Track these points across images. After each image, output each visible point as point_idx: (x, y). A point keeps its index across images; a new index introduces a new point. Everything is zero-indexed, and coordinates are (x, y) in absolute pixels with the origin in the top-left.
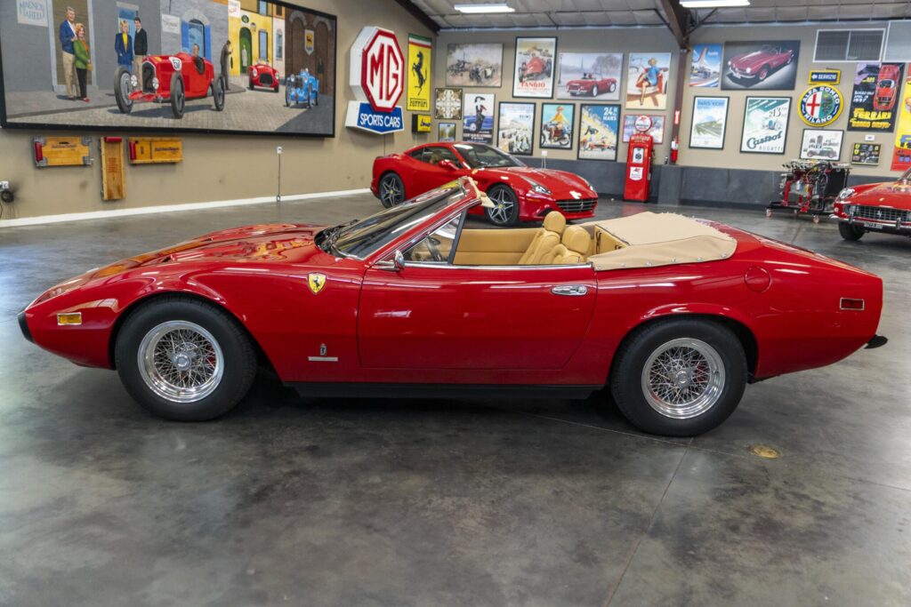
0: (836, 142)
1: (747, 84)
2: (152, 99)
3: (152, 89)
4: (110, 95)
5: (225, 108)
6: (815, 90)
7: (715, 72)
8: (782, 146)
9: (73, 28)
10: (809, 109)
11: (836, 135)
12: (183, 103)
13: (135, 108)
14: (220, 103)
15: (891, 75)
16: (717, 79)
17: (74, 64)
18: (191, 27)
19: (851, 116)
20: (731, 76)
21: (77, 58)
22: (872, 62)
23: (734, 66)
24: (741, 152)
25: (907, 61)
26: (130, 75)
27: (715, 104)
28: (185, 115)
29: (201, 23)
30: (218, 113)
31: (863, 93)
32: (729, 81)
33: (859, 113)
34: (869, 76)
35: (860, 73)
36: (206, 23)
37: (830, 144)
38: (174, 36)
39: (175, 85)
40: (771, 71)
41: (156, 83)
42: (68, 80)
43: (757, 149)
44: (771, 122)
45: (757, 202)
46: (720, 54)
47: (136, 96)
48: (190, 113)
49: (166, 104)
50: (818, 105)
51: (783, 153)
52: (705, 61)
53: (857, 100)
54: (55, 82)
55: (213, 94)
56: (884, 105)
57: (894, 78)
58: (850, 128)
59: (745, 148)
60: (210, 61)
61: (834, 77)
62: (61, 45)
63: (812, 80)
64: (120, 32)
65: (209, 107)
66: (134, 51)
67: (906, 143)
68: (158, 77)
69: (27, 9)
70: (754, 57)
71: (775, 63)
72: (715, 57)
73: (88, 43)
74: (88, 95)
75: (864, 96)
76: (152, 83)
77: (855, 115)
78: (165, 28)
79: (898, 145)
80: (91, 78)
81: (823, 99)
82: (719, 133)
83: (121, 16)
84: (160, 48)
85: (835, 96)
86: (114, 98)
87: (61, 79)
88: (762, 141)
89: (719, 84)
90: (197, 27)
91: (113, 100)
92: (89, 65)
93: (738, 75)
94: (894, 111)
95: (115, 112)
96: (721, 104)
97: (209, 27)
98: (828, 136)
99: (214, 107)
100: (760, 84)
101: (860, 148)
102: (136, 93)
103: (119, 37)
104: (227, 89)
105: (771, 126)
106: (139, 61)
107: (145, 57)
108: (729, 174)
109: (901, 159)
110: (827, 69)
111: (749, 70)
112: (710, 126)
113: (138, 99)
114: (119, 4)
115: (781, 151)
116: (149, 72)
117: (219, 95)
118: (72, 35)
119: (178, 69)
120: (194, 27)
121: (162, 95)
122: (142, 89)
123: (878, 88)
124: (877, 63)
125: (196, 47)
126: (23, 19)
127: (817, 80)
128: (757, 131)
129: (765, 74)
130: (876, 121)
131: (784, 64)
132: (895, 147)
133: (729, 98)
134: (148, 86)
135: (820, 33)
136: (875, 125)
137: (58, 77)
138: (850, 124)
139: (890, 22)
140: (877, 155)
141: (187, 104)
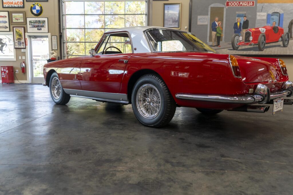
2: (248, 44)
3: (249, 41)
4: (229, 44)
5: (289, 46)
9: (217, 23)
12: (264, 45)
13: (240, 48)
14: (286, 44)
17: (216, 35)
18: (272, 15)
21: (217, 33)
26: (239, 37)
28: (265, 50)
29: (278, 13)
30: (285, 48)
36: (281, 12)
38: (263, 20)
39: (261, 38)
41: (251, 38)
42: (213, 40)
47: (241, 44)
48: (268, 49)
49: (256, 46)
54: (208, 41)
55: (282, 41)
60: (282, 28)
62: (212, 29)
64: (236, 22)
65: (279, 46)
66: (242, 28)
68: (252, 36)
69: (201, 20)
73: (222, 28)
74: (220, 44)
76: (249, 38)
78: (258, 18)
80: (222, 39)
83: (237, 17)
84: (255, 25)
86: (231, 45)
87: (211, 40)
90: (276, 15)
91: (231, 46)
92: (222, 35)
95: (231, 50)
97: (283, 14)
99: (282, 45)
102: (241, 43)
103: (236, 24)
104: (291, 37)
106: (244, 31)
107: (247, 29)
113: (242, 45)
114: (237, 13)
116: (248, 35)
117: (286, 41)
118: (217, 26)
119: (263, 32)
120: (274, 15)
121: (254, 43)
122: (244, 41)
125: (275, 23)
126: (199, 23)
134: (247, 40)
137: (209, 40)
141: (266, 45)
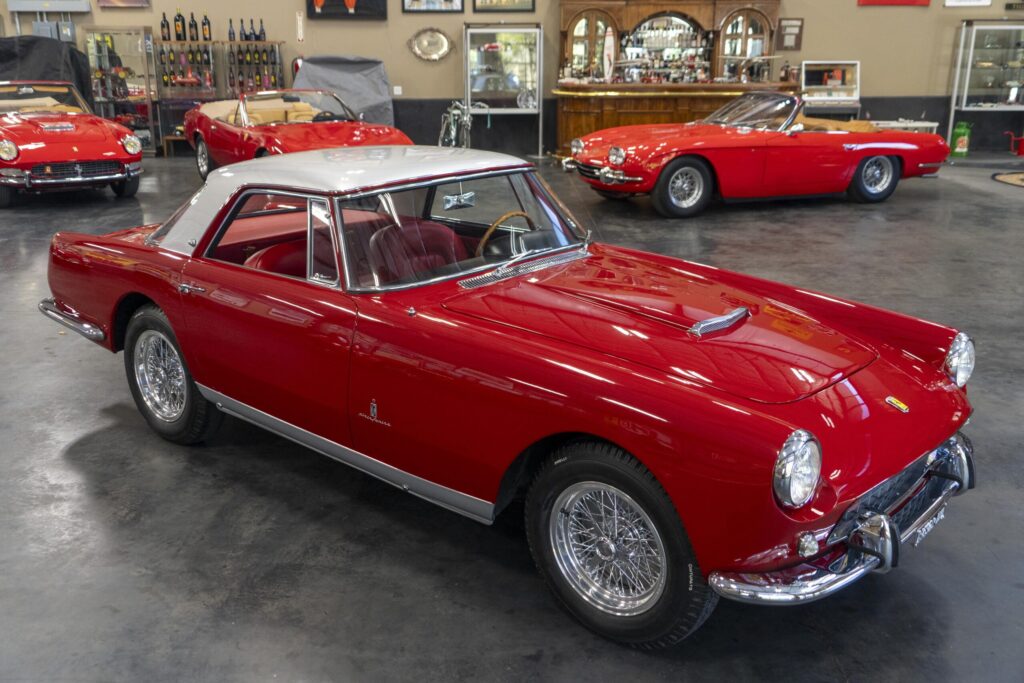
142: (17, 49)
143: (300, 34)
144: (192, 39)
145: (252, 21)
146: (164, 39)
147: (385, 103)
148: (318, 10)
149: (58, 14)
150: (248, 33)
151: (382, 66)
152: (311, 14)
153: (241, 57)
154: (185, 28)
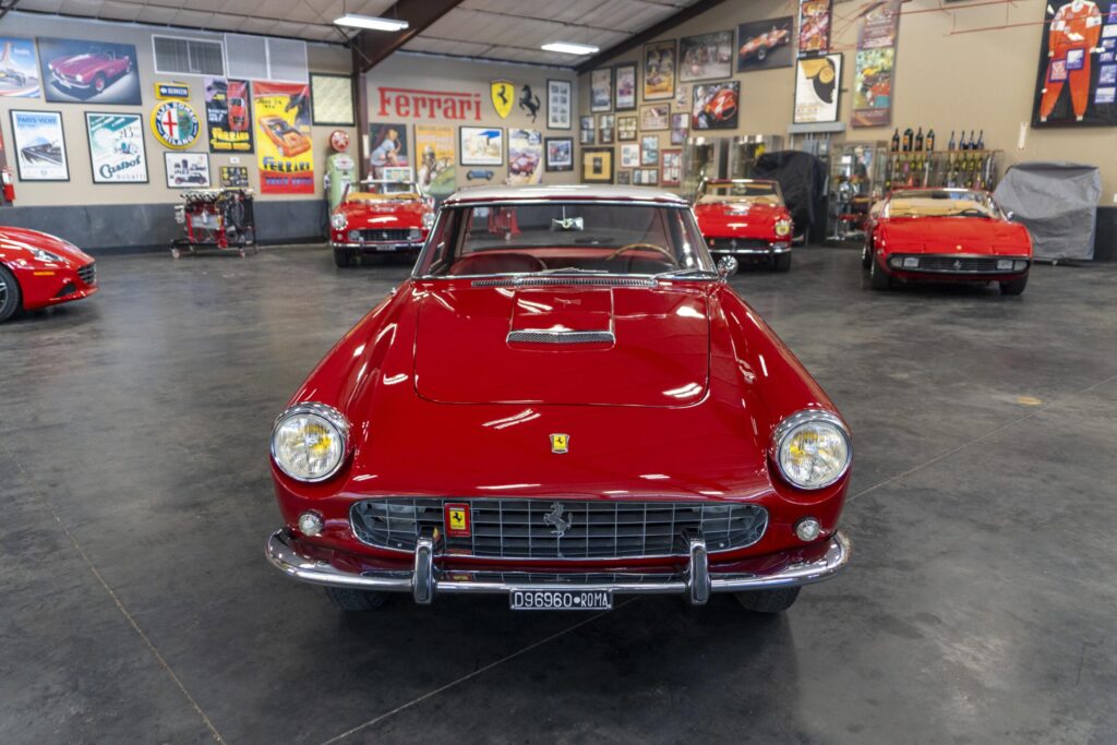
0: (202, 166)
1: (82, 96)
6: (168, 107)
7: (31, 78)
8: (144, 173)
10: (166, 128)
11: (201, 158)
15: (239, 92)
16: (37, 88)
19: (211, 136)
20: (56, 84)
22: (218, 78)
23: (58, 71)
24: (95, 182)
25: (251, 79)
27: (43, 120)
31: (217, 111)
32: (56, 91)
33: (217, 132)
34: (219, 93)
35: (209, 89)
37: (198, 169)
40: (110, 80)
43: (114, 179)
44: (124, 145)
45: (132, 243)
46: (32, 53)
50: (175, 124)
51: (148, 182)
52: (12, 61)
53: (212, 119)
56: (239, 124)
57: (243, 96)
58: (213, 150)
59: (98, 178)
61: (185, 92)
63: (162, 94)
67: (268, 165)
70: (81, 61)
71: (111, 71)
72: (26, 56)
75: (218, 115)
77: (215, 136)
79: (262, 167)
81: (180, 117)
82: (59, 160)
85: (191, 114)
88: (119, 168)
89: (42, 93)
93: (66, 83)
94: (250, 130)
96: (53, 121)
98: (192, 159)
100: (99, 97)
101: (229, 172)
105: (125, 149)
108: (87, 213)
109: (268, 182)
110: (175, 82)
111: (79, 78)
112: (45, 151)
115: (145, 179)
123: (230, 106)
124: (223, 78)
127: (167, 95)
128: (109, 156)
129: (102, 84)
130: (236, 142)
131: (123, 73)
132: (260, 170)
133: (60, 113)
135: (156, 39)
136: (236, 146)
138: (211, 146)
139: (226, 35)
140: (246, 179)
142: (779, 161)
143: (1022, 143)
144: (916, 149)
145: (973, 133)
146: (893, 150)
147: (1088, 209)
148: (1044, 119)
149: (820, 134)
150: (967, 143)
151: (1096, 171)
152: (1036, 124)
153: (957, 165)
154: (915, 141)
